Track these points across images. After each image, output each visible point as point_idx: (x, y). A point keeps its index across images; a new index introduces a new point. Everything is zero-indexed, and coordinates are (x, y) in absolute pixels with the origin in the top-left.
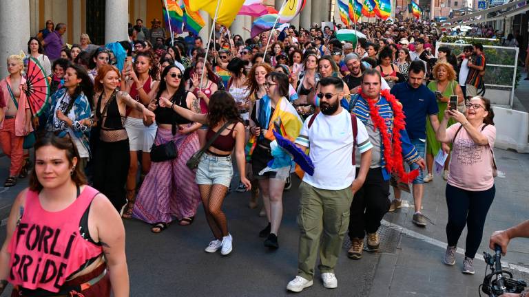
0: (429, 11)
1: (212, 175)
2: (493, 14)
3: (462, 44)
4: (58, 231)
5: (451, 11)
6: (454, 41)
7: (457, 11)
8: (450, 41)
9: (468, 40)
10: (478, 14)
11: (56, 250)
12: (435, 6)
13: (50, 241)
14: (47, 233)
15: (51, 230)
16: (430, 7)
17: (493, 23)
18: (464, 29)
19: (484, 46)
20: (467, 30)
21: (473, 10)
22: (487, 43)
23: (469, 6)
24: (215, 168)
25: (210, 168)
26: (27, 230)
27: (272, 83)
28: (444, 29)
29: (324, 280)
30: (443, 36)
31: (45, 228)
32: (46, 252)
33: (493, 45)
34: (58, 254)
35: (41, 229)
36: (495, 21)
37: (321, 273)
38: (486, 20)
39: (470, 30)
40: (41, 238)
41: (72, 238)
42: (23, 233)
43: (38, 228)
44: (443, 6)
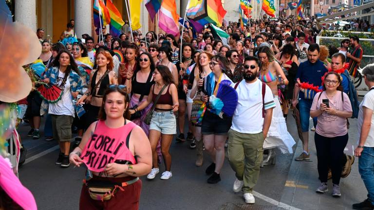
0: (309, 8)
1: (161, 126)
2: (367, 10)
3: (340, 37)
4: (114, 140)
5: (330, 8)
6: (333, 35)
7: (335, 8)
8: (329, 35)
9: (346, 34)
10: (354, 10)
11: (110, 150)
12: (315, 3)
13: (108, 145)
14: (107, 140)
15: (109, 139)
16: (310, 5)
17: (368, 17)
18: (343, 23)
19: (360, 39)
20: (344, 25)
21: (349, 7)
22: (362, 36)
23: (345, 3)
24: (163, 120)
25: (160, 121)
26: (97, 138)
27: (216, 62)
28: (324, 24)
29: (246, 198)
30: (322, 31)
31: (107, 137)
32: (104, 150)
33: (367, 38)
34: (110, 152)
35: (105, 137)
36: (369, 16)
37: (243, 194)
38: (361, 16)
39: (347, 25)
40: (103, 143)
41: (121, 144)
42: (94, 140)
43: (103, 137)
44: (322, 3)
